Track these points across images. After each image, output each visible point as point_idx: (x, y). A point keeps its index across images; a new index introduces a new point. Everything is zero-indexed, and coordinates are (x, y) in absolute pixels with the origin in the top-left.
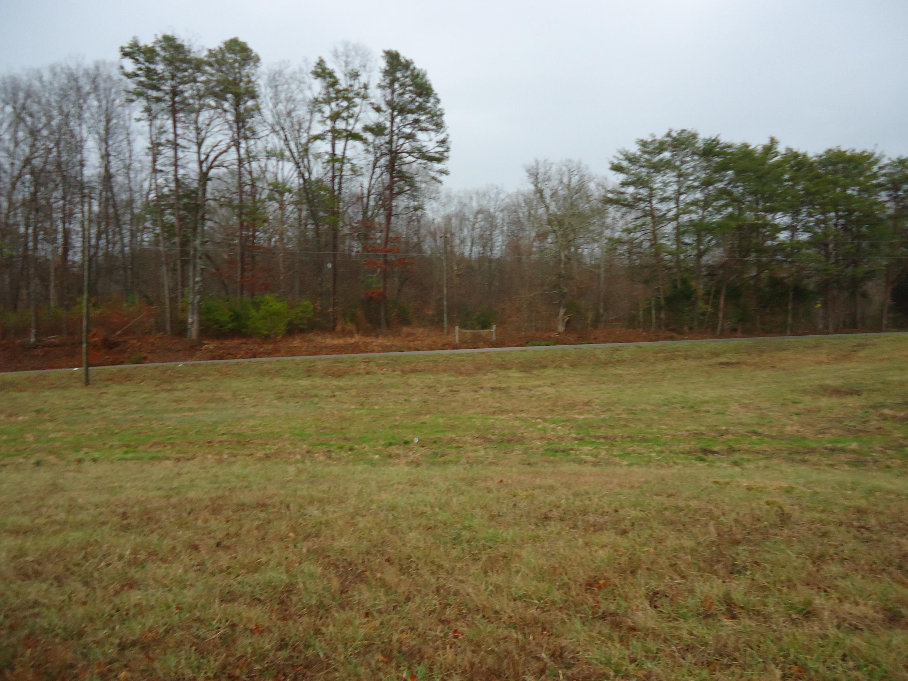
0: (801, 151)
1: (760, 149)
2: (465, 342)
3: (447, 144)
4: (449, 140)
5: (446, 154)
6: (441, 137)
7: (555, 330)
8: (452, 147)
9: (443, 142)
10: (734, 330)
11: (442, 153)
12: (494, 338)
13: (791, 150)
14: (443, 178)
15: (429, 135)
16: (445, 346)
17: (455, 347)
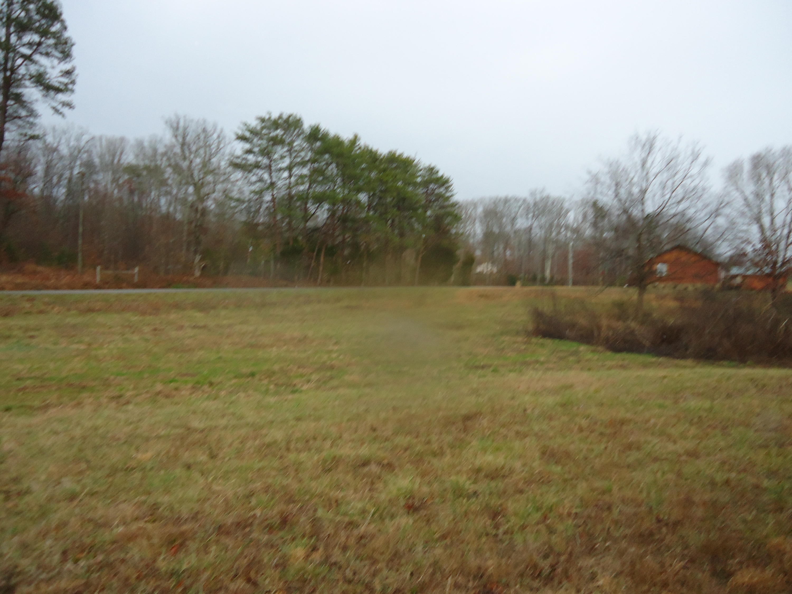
0: (374, 149)
1: (346, 142)
2: (107, 283)
3: (73, 77)
4: (76, 72)
5: (70, 86)
6: (66, 66)
7: (193, 275)
8: (78, 81)
9: (68, 73)
10: (328, 281)
11: (66, 85)
12: (136, 279)
13: (368, 147)
14: (65, 110)
15: (52, 62)
16: (86, 286)
17: (98, 287)
